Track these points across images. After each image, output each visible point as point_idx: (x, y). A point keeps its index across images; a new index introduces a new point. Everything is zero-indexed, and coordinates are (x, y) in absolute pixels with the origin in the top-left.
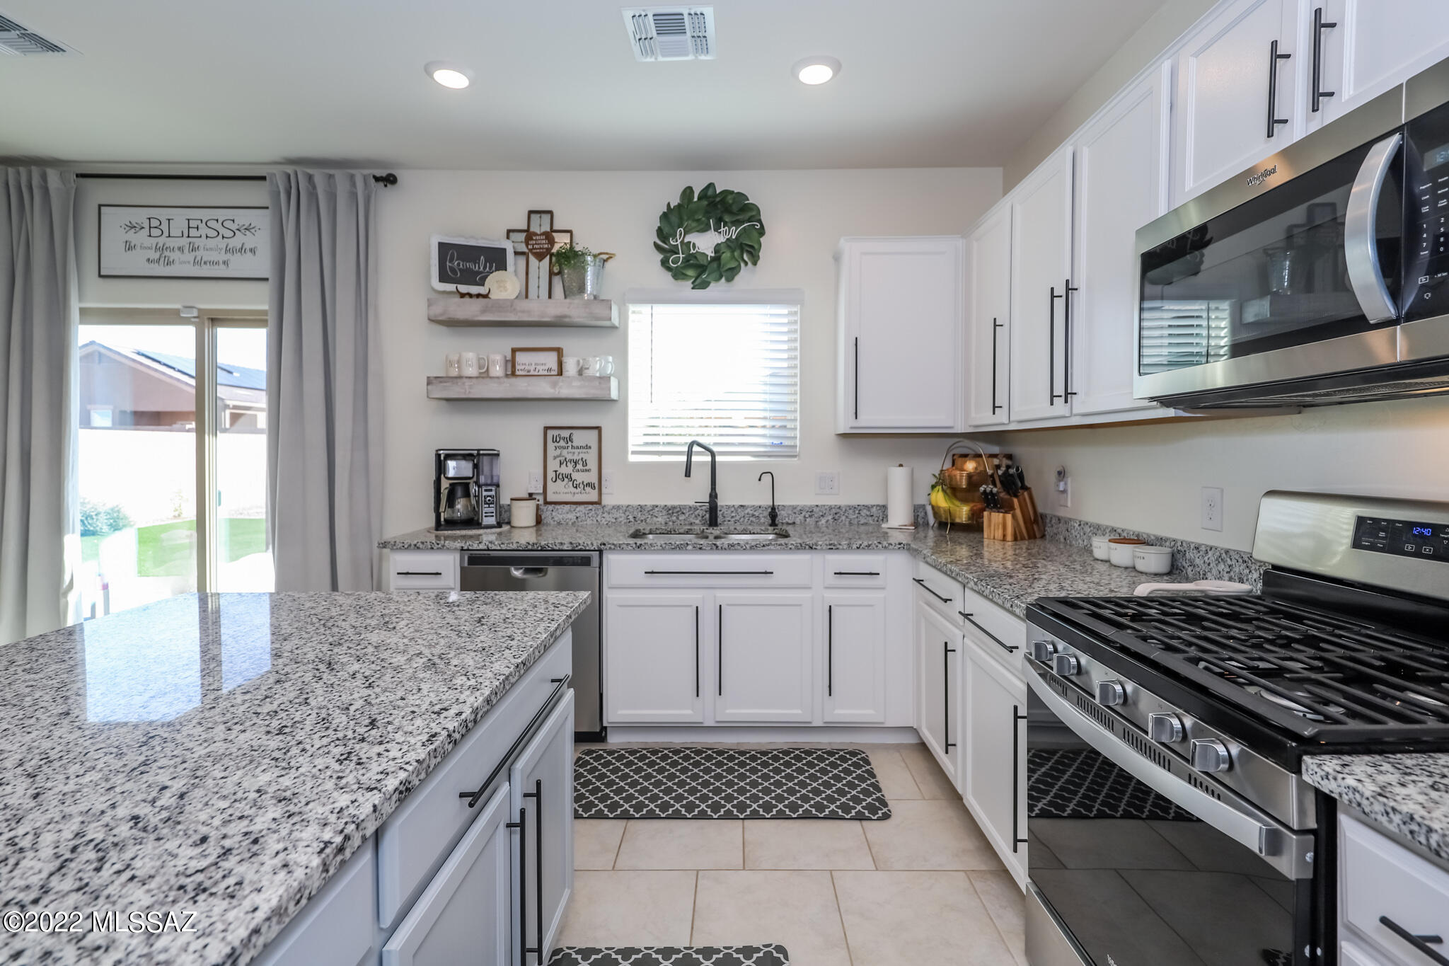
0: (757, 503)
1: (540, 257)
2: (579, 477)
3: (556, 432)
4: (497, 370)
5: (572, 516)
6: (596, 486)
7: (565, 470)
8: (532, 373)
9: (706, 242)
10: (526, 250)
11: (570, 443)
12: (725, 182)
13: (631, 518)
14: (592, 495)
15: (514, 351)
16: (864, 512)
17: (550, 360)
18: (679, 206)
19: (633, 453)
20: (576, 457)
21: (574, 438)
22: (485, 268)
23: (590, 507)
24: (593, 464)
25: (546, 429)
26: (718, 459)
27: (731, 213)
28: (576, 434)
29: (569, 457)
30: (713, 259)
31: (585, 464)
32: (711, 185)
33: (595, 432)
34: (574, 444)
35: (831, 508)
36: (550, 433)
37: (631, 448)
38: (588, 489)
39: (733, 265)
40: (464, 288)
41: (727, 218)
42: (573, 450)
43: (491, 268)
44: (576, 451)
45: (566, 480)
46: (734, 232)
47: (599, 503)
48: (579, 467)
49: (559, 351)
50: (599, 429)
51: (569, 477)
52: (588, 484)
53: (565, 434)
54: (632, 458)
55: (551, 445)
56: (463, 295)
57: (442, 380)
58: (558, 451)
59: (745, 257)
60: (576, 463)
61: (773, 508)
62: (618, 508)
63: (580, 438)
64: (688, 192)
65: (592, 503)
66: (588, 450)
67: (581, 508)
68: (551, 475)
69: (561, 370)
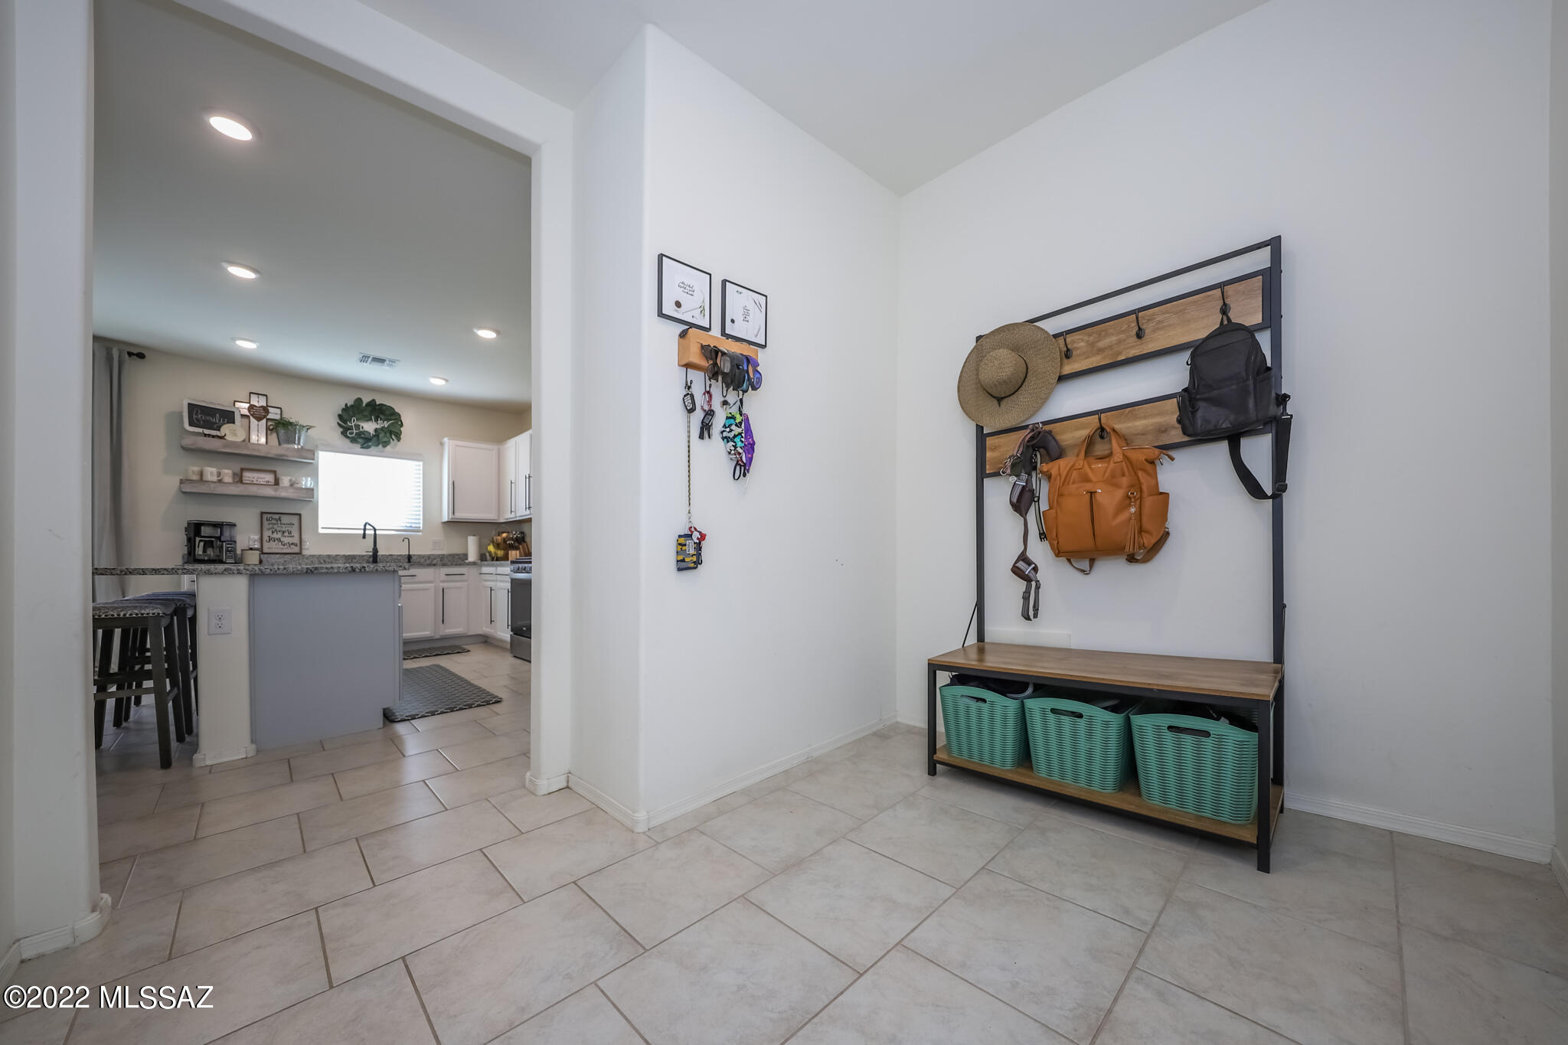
0: (399, 554)
1: (259, 419)
2: (286, 540)
3: (269, 516)
4: (228, 479)
5: (282, 560)
6: (298, 544)
7: (275, 536)
8: (255, 482)
9: (369, 427)
10: (248, 414)
11: (279, 522)
12: (380, 400)
13: (322, 561)
14: (296, 549)
15: (242, 470)
16: (456, 557)
17: (270, 478)
18: (352, 406)
19: (322, 528)
20: (283, 529)
21: (282, 519)
22: (220, 421)
23: (295, 555)
24: (295, 533)
25: (262, 513)
26: (377, 532)
27: (385, 415)
28: (283, 517)
29: (278, 529)
30: (374, 436)
31: (290, 533)
32: (374, 400)
33: (298, 517)
34: (283, 522)
35: (439, 555)
36: (265, 516)
37: (320, 526)
38: (292, 546)
39: (385, 439)
40: (207, 431)
41: (382, 416)
42: (281, 525)
43: (224, 421)
44: (284, 526)
45: (277, 541)
46: (386, 424)
47: (300, 553)
48: (286, 534)
49: (275, 472)
50: (300, 515)
51: (279, 540)
52: (292, 544)
53: (277, 516)
54: (321, 531)
55: (266, 523)
56: (205, 435)
57: (193, 482)
58: (271, 526)
59: (393, 437)
60: (284, 532)
61: (409, 555)
62: (313, 556)
63: (285, 519)
64: (359, 400)
65: (295, 553)
66: (292, 526)
67: (288, 556)
68: (266, 538)
69: (277, 482)
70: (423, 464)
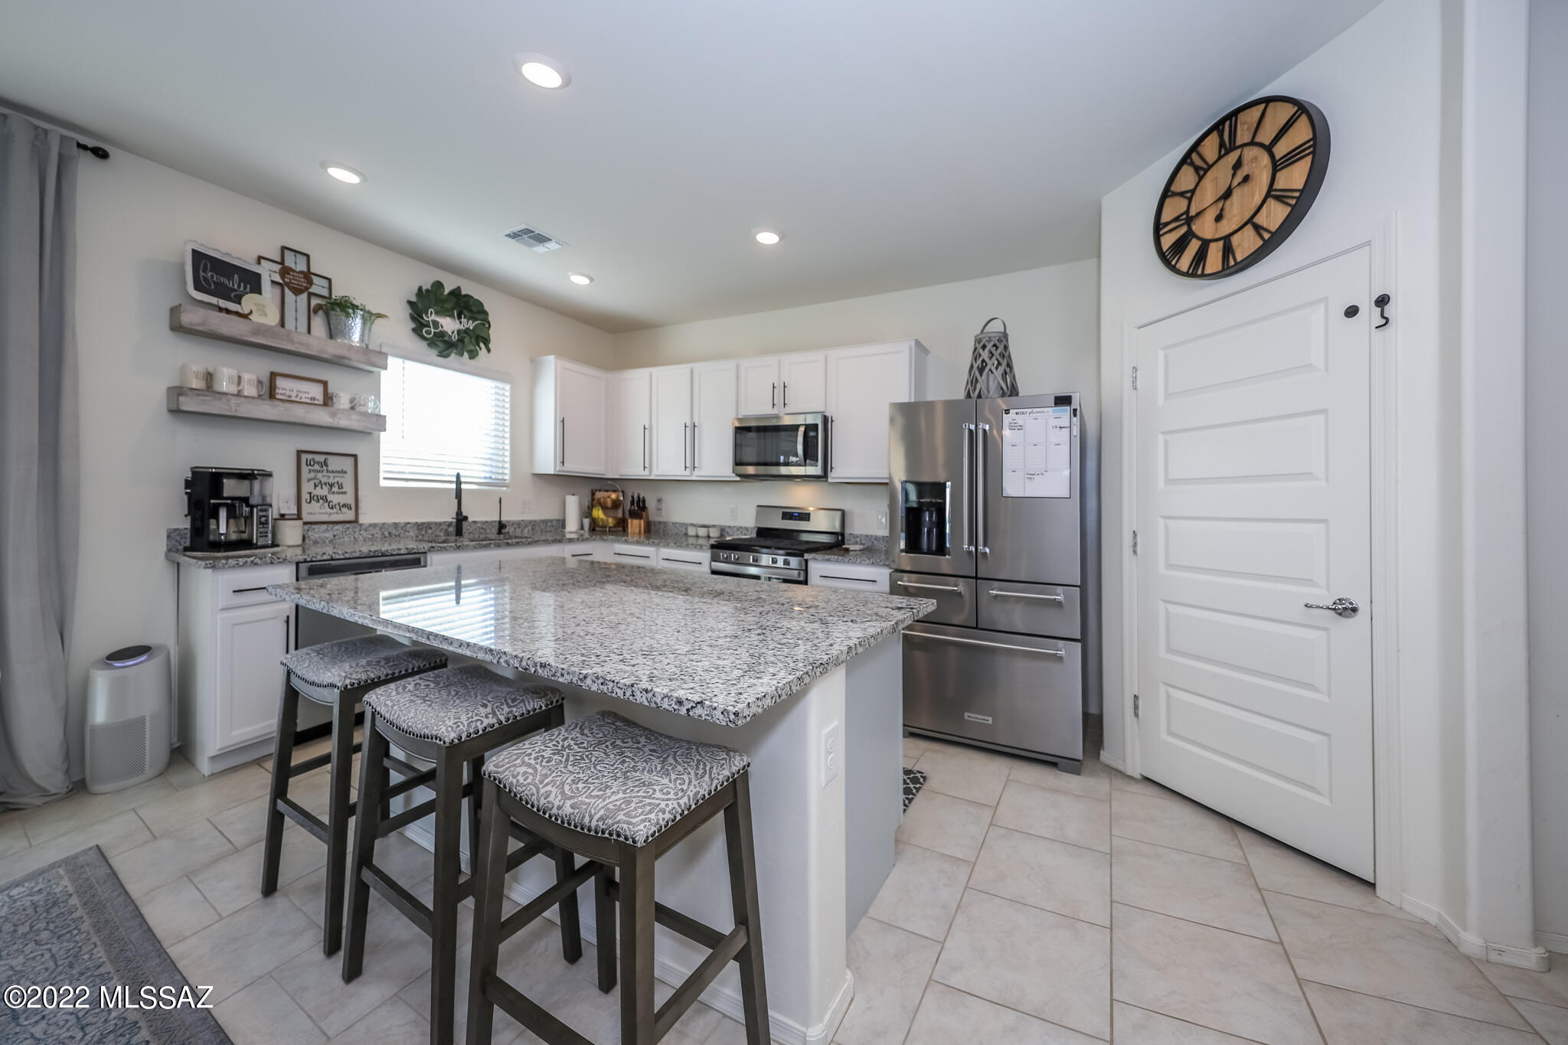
0: (485, 519)
1: (297, 292)
2: (335, 499)
3: (310, 457)
4: (250, 390)
5: (329, 535)
6: (353, 507)
7: (319, 492)
8: (293, 399)
9: (450, 325)
10: (281, 281)
11: (325, 468)
12: (466, 289)
13: (386, 534)
14: (349, 515)
15: (273, 376)
16: (549, 524)
17: (316, 392)
18: (427, 290)
19: (385, 478)
20: (331, 481)
21: (329, 462)
22: (239, 286)
23: (348, 525)
24: (349, 487)
25: (299, 453)
26: (463, 486)
27: (471, 311)
28: (331, 460)
29: (324, 480)
30: (459, 340)
31: (341, 486)
32: (459, 288)
33: (353, 459)
34: (330, 469)
35: (530, 522)
36: (304, 457)
37: (382, 475)
38: (344, 510)
39: (471, 347)
40: (223, 303)
41: (465, 312)
42: (328, 474)
43: (245, 288)
44: (332, 475)
45: (321, 501)
46: (471, 325)
47: (356, 521)
48: (335, 489)
49: (325, 384)
50: (355, 456)
51: (325, 499)
52: (344, 505)
53: (321, 458)
54: (383, 483)
55: (305, 469)
56: (221, 310)
57: (200, 393)
58: (312, 475)
59: (482, 345)
60: (331, 486)
61: (500, 522)
62: (374, 526)
63: (335, 463)
64: (438, 285)
65: (349, 522)
66: (344, 475)
67: (337, 527)
68: (305, 496)
69: (328, 400)
70: (511, 388)
